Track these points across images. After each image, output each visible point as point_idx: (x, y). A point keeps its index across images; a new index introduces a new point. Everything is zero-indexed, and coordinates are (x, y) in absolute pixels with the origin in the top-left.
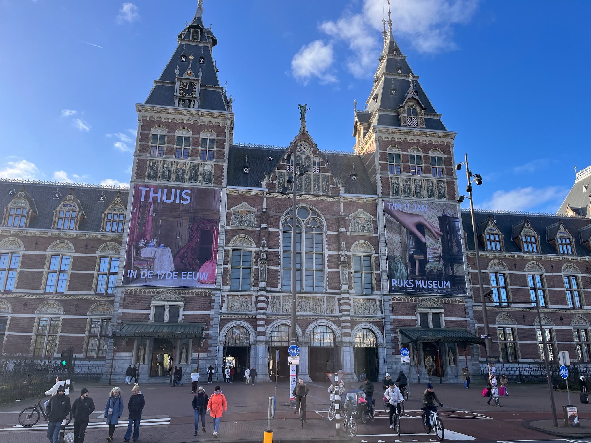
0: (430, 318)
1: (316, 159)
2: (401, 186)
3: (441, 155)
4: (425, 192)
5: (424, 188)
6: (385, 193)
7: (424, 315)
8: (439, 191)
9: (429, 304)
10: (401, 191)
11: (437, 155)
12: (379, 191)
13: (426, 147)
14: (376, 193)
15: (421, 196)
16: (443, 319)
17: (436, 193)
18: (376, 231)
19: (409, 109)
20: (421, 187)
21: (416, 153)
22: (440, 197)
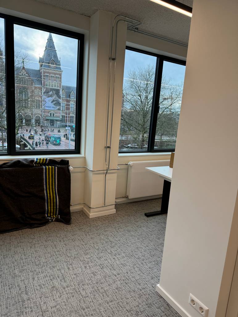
0: (52, 114)
1: (27, 75)
2: (48, 84)
3: (59, 76)
4: (54, 86)
5: (54, 85)
6: (44, 85)
7: (51, 114)
8: (57, 86)
9: (52, 111)
10: (48, 85)
11: (58, 76)
12: (43, 85)
13: (55, 74)
14: (42, 85)
15: (53, 87)
16: (55, 115)
17: (56, 86)
18: (41, 95)
19: (52, 63)
20: (53, 84)
21: (52, 75)
22: (57, 87)
